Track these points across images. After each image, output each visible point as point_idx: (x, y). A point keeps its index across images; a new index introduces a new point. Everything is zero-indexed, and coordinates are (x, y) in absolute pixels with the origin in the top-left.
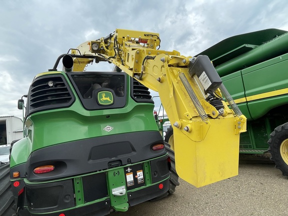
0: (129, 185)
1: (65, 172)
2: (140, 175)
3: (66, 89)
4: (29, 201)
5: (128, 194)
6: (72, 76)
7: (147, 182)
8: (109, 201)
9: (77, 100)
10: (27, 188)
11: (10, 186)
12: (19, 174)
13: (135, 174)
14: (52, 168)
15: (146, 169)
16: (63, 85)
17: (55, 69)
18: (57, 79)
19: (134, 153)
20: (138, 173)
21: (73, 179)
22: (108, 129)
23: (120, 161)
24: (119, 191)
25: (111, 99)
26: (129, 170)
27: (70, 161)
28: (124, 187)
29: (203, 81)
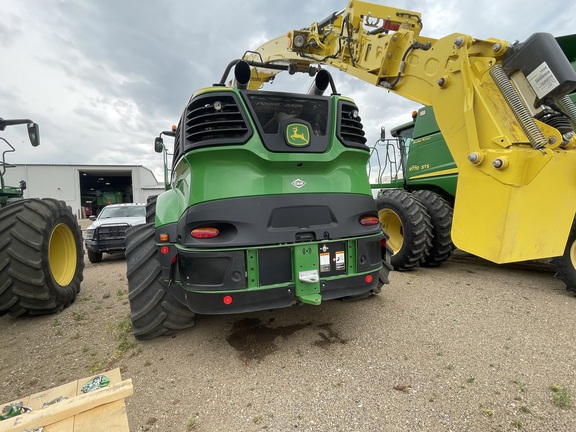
0: (322, 270)
1: (235, 240)
2: (340, 257)
3: (239, 117)
4: (183, 273)
5: (321, 282)
6: (249, 95)
7: (350, 270)
8: (293, 289)
9: (256, 134)
10: (180, 256)
11: (156, 252)
12: (168, 237)
13: (332, 256)
14: (214, 232)
15: (350, 251)
16: (236, 109)
17: (222, 84)
18: (226, 99)
19: (334, 225)
20: (338, 255)
21: (245, 251)
22: (297, 184)
23: (313, 233)
24: (309, 276)
25: (306, 137)
26: (325, 248)
27: (242, 224)
28: (316, 271)
29: (537, 81)
